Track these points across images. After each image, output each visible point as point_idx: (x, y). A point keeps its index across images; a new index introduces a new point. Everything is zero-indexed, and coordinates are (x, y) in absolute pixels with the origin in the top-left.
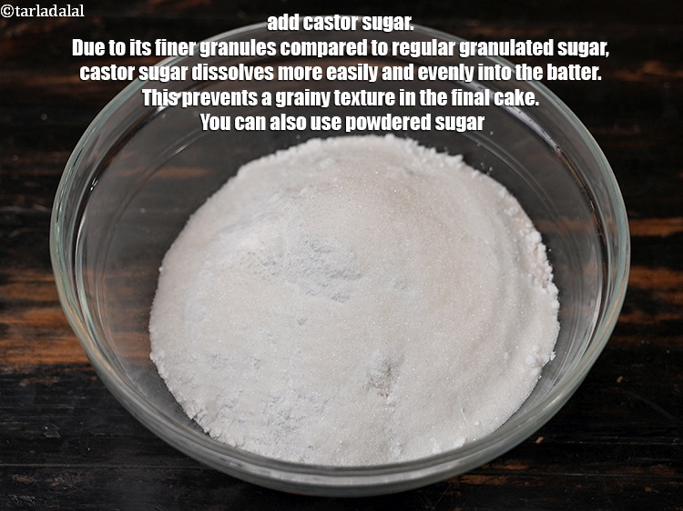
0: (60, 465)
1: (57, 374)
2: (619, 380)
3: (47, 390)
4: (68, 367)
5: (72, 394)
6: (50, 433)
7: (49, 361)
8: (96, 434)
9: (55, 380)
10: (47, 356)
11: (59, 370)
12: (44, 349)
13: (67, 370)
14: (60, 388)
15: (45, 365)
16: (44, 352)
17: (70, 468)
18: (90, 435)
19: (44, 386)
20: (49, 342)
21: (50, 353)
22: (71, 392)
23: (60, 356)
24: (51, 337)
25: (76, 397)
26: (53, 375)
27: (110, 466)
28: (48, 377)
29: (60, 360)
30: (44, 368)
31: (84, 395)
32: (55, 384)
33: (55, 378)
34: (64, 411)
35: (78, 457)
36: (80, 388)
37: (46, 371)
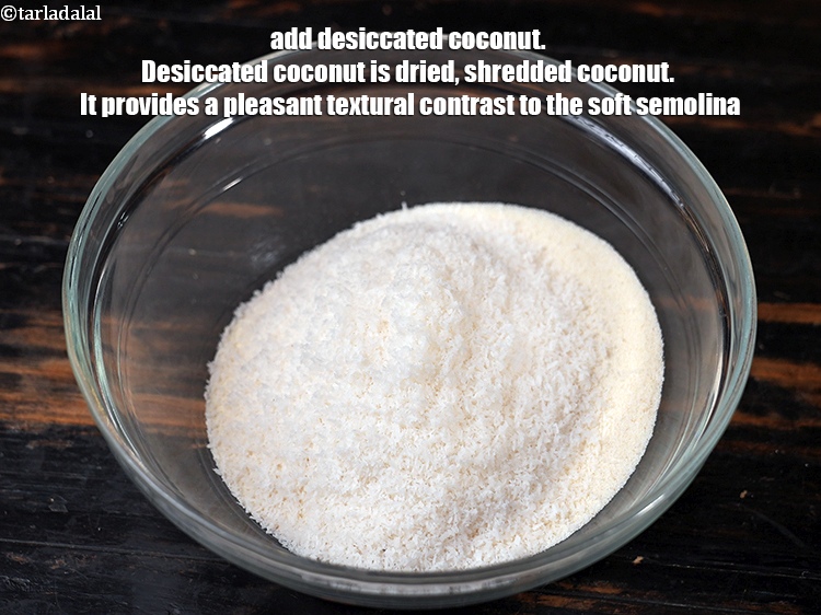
0: (63, 545)
1: (71, 438)
2: (743, 495)
3: (58, 455)
4: (85, 430)
5: (86, 463)
6: (56, 505)
7: (64, 421)
8: (110, 512)
9: (69, 444)
10: (63, 415)
11: (74, 433)
12: (60, 406)
13: (83, 433)
14: (73, 454)
15: (59, 426)
16: (59, 411)
17: (75, 549)
18: (103, 512)
19: (55, 451)
20: (66, 398)
21: (66, 412)
22: (86, 459)
23: (78, 416)
24: (69, 394)
25: (91, 467)
26: (66, 439)
27: (121, 550)
28: (60, 440)
29: (77, 421)
30: (59, 430)
31: (101, 465)
32: (68, 449)
33: (69, 441)
34: (75, 482)
35: (85, 537)
36: (97, 456)
37: (59, 433)
